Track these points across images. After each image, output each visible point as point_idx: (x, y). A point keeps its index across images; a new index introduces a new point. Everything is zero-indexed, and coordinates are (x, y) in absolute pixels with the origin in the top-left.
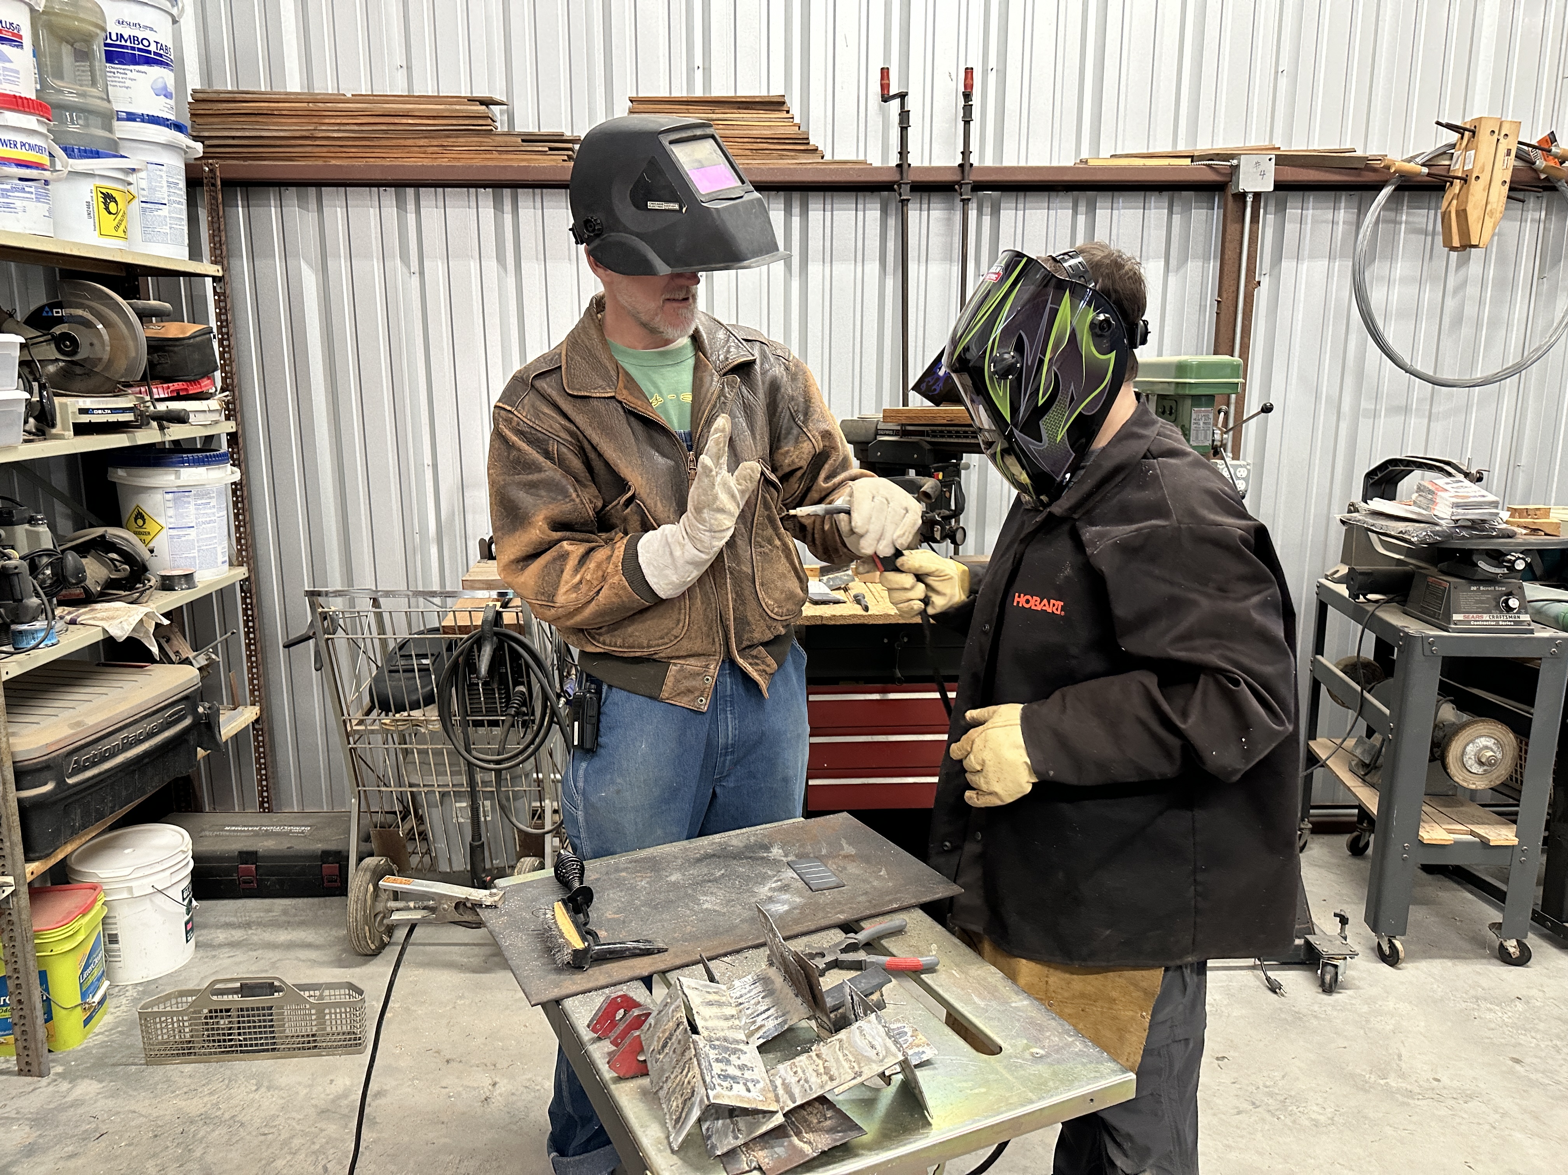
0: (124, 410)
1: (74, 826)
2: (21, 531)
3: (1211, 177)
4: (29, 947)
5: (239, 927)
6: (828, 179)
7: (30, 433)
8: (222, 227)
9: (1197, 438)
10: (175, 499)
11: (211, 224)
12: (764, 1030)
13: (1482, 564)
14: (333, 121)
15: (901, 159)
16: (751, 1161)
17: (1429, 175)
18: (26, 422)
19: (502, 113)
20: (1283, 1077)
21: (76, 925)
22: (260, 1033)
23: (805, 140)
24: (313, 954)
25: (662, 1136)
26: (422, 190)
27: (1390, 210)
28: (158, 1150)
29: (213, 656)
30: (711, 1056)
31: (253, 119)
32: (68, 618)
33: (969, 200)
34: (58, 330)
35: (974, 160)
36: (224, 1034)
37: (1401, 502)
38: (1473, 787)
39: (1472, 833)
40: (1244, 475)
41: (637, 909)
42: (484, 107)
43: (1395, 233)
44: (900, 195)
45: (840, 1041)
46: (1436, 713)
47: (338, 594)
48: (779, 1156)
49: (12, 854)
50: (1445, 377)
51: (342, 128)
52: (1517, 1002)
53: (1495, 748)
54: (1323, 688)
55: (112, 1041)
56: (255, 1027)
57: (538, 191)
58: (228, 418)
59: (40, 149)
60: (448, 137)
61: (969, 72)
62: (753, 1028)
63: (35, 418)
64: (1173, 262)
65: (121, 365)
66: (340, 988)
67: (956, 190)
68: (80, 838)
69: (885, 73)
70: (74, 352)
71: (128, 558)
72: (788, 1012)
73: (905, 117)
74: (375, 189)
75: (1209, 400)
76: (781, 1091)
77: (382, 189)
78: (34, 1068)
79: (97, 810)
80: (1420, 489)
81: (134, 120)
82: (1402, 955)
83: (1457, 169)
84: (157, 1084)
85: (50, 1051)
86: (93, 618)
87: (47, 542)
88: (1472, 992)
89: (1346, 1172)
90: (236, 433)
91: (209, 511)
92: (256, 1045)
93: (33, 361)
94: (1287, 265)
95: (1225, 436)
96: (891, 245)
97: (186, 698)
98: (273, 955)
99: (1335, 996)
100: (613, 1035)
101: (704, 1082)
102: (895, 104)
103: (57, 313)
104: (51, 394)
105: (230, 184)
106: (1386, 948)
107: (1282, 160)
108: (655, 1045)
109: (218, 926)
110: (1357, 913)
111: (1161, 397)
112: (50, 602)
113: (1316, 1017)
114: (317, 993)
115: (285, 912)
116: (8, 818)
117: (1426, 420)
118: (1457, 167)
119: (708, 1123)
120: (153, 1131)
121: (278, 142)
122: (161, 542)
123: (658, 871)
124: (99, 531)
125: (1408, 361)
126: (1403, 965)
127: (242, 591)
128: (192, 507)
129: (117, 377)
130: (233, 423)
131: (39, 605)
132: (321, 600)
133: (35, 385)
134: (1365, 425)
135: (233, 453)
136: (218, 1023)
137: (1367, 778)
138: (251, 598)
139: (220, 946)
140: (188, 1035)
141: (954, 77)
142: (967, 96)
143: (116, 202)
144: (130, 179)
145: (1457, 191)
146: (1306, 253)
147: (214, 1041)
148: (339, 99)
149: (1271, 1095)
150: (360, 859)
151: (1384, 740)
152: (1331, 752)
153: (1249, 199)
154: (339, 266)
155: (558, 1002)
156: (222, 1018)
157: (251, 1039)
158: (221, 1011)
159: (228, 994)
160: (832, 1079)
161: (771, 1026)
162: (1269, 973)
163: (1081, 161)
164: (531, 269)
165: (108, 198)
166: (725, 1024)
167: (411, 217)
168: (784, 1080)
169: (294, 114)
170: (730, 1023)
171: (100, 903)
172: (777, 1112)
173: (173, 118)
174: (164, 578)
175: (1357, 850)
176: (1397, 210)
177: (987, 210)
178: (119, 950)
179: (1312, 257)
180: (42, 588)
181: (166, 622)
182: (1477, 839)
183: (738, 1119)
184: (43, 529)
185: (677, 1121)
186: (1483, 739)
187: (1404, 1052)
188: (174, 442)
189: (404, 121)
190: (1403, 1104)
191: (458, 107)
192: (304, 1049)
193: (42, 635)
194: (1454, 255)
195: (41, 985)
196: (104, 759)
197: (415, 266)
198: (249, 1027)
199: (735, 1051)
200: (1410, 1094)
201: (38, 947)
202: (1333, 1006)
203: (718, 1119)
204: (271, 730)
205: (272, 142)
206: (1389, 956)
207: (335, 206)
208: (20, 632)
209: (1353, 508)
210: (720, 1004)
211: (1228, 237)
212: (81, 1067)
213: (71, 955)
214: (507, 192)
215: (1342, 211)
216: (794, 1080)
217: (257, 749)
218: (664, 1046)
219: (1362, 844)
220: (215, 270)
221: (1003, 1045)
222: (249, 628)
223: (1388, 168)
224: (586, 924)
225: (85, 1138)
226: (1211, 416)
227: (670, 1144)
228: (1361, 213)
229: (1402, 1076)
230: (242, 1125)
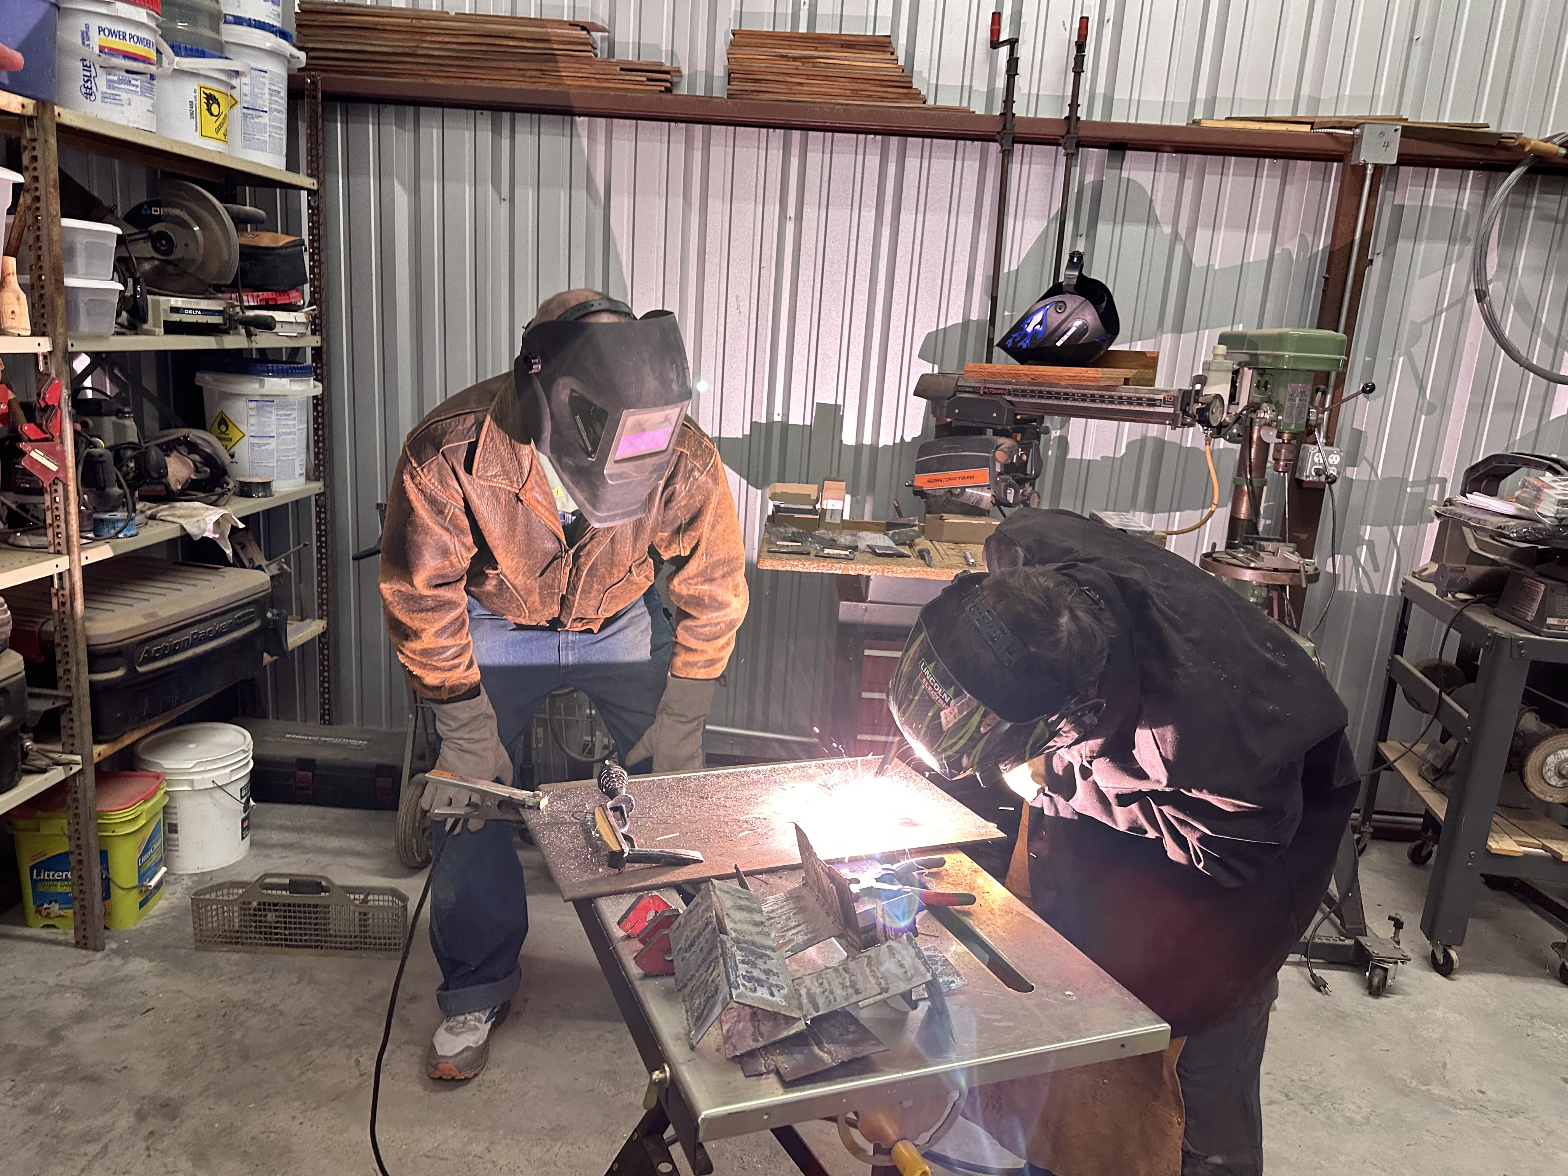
0: (214, 313)
1: (141, 714)
2: (109, 421)
3: (1331, 145)
4: (92, 825)
5: (293, 830)
6: (928, 124)
7: (122, 326)
8: (320, 141)
9: (1292, 415)
10: (258, 409)
11: (309, 137)
12: (793, 944)
14: (434, 39)
15: (1005, 108)
16: (769, 1063)
17: (1566, 156)
18: (119, 315)
19: (602, 39)
20: (1320, 1073)
21: (138, 810)
22: (305, 929)
23: (908, 84)
24: (362, 863)
25: (682, 1032)
26: (518, 115)
27: (1520, 193)
28: (200, 1029)
29: (285, 567)
30: (738, 958)
31: (359, 32)
32: (149, 512)
33: (1074, 154)
34: (155, 228)
35: (1082, 113)
36: (271, 927)
37: (1502, 499)
38: (1551, 800)
39: (1544, 847)
40: (1336, 462)
42: (585, 33)
43: (1523, 219)
44: (1002, 145)
45: (869, 957)
46: (1518, 723)
48: (798, 1063)
49: (81, 733)
50: (1562, 373)
51: (444, 46)
54: (1399, 689)
55: (166, 925)
56: (300, 923)
57: (632, 123)
58: (313, 333)
59: (148, 43)
60: (548, 61)
61: (1084, 21)
62: (782, 941)
63: (128, 312)
64: (1281, 235)
65: (214, 268)
66: (383, 895)
67: (1059, 145)
68: (146, 726)
69: (996, 17)
70: (169, 252)
71: (210, 460)
72: (818, 929)
73: (1013, 65)
74: (471, 111)
75: (1306, 375)
76: (805, 1001)
77: (478, 112)
78: (90, 943)
79: (164, 701)
80: (1525, 486)
81: (242, 24)
82: (1456, 965)
84: (204, 967)
85: (106, 928)
86: (173, 515)
87: (132, 435)
88: (1528, 1010)
89: (1377, 1172)
90: (320, 348)
91: (290, 423)
92: (301, 941)
93: (131, 257)
94: (1403, 246)
95: (1320, 416)
96: (988, 198)
97: (255, 602)
98: (325, 860)
99: (1383, 1000)
100: (642, 934)
101: (728, 980)
102: (1004, 51)
103: (156, 211)
104: (145, 291)
105: (331, 98)
106: (1440, 957)
107: (1410, 132)
108: (683, 944)
109: (272, 828)
110: (1413, 921)
111: (1258, 371)
112: (132, 495)
113: (1360, 1018)
114: (362, 897)
115: (338, 821)
116: (79, 699)
117: (1537, 419)
119: (729, 1025)
120: (197, 1011)
121: (379, 58)
122: (242, 450)
124: (183, 432)
125: (1523, 353)
126: (1457, 976)
127: (317, 505)
128: (274, 417)
129: (208, 279)
130: (317, 338)
131: (120, 495)
133: (130, 281)
135: (316, 368)
136: (266, 916)
137: (1437, 783)
138: (325, 513)
139: (274, 846)
140: (237, 925)
141: (1068, 27)
142: (1081, 46)
143: (218, 104)
144: (234, 82)
146: (1426, 233)
147: (261, 933)
148: (442, 16)
149: (1306, 1089)
150: (412, 776)
151: (1459, 745)
152: (1399, 755)
153: (1369, 171)
154: (432, 189)
155: (590, 900)
156: (269, 910)
157: (296, 934)
158: (269, 904)
159: (277, 890)
160: (857, 992)
161: (800, 939)
162: (1314, 971)
163: (1194, 122)
164: (621, 202)
165: (211, 99)
166: (754, 929)
167: (506, 143)
168: (809, 990)
169: (396, 30)
170: (759, 929)
171: (162, 792)
172: (799, 1019)
173: (278, 25)
174: (243, 484)
175: (1418, 859)
176: (1527, 194)
177: (1091, 168)
178: (177, 840)
179: (1430, 238)
180: (126, 481)
181: (241, 526)
182: (1549, 854)
183: (760, 1020)
184: (130, 423)
185: (698, 1019)
186: (1565, 751)
187: (1449, 1061)
188: (260, 350)
189: (505, 42)
190: (1444, 1112)
191: (559, 31)
192: (346, 949)
193: (121, 525)
195: (102, 863)
196: (174, 652)
197: (505, 193)
198: (295, 923)
199: (762, 956)
200: (1452, 1102)
201: (101, 827)
202: (1379, 1010)
203: (740, 1021)
204: (336, 646)
205: (374, 57)
206: (1442, 965)
207: (432, 127)
208: (103, 521)
209: (1449, 502)
210: (750, 910)
211: (1343, 211)
212: (133, 946)
213: (131, 837)
214: (602, 121)
215: (1468, 191)
216: (819, 990)
217: (321, 662)
218: (691, 945)
219: (1424, 853)
220: (309, 183)
221: (1034, 984)
222: (321, 543)
223: (1522, 146)
225: (133, 1011)
226: (1308, 393)
227: (689, 1039)
228: (1488, 191)
229: (1445, 1083)
230: (281, 1014)
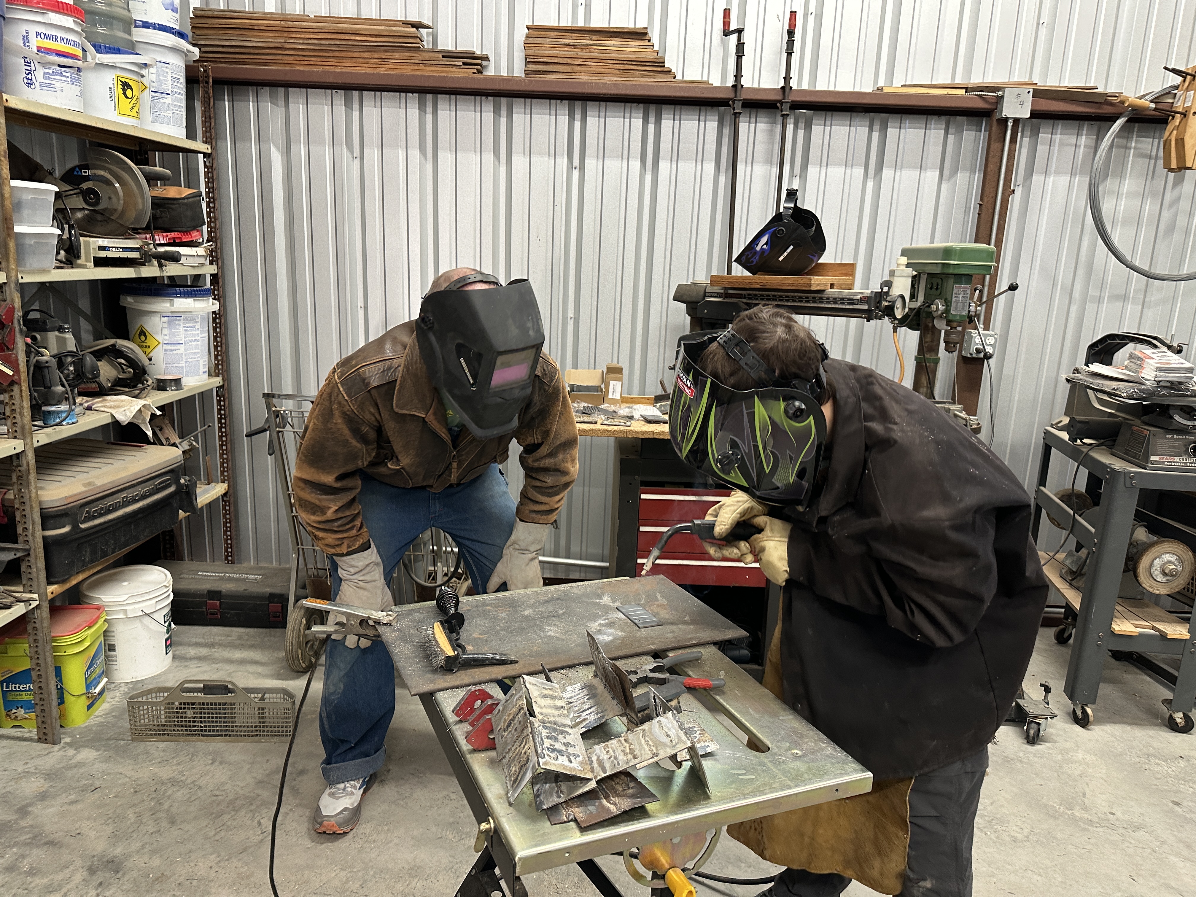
0: (132, 249)
1: (84, 560)
2: (52, 336)
3: (980, 105)
4: (48, 648)
5: (206, 646)
6: (678, 94)
7: (61, 262)
8: (212, 115)
9: (956, 308)
10: (169, 322)
11: (204, 113)
12: (587, 722)
13: (1177, 418)
14: (299, 36)
15: (736, 81)
16: (569, 814)
17: (1155, 109)
18: (58, 253)
19: (428, 34)
20: (992, 804)
21: (84, 635)
22: (217, 722)
23: (662, 64)
24: (260, 669)
25: (503, 792)
26: (365, 93)
27: (1123, 137)
28: (136, 802)
29: (194, 443)
30: (543, 734)
31: (240, 32)
32: (86, 405)
33: (788, 115)
34: (85, 186)
35: (794, 84)
36: (190, 721)
37: (1115, 367)
38: (1157, 592)
39: (1154, 628)
40: (992, 343)
41: (497, 632)
42: (414, 29)
43: (1125, 157)
44: (734, 109)
45: (644, 730)
46: (1132, 534)
47: (288, 397)
48: (591, 813)
49: (37, 577)
50: (1158, 272)
51: (306, 42)
52: (1180, 760)
53: (1176, 563)
54: (1044, 512)
55: (108, 722)
56: (213, 718)
57: (453, 97)
58: (211, 263)
59: (75, 44)
60: (386, 51)
61: (793, 14)
62: (578, 720)
63: (65, 251)
64: (946, 172)
65: (132, 215)
66: (276, 693)
67: (777, 108)
68: (89, 569)
69: (727, 12)
70: (97, 204)
71: (132, 363)
72: (606, 710)
73: (741, 48)
74: (329, 91)
75: (967, 278)
76: (595, 765)
77: (334, 91)
78: (49, 738)
79: (102, 550)
80: (1131, 357)
81: (148, 28)
82: (1091, 719)
83: (1179, 106)
84: (139, 754)
85: (61, 726)
86: (105, 406)
87: (71, 345)
88: (1145, 750)
90: (217, 275)
91: (194, 332)
92: (213, 731)
93: (66, 208)
94: (1037, 178)
95: (979, 308)
96: (725, 149)
97: (171, 471)
98: (231, 668)
99: (1037, 747)
100: (471, 718)
101: (537, 752)
102: (734, 38)
103: (85, 173)
104: (78, 235)
105: (219, 83)
106: (1079, 713)
107: (1038, 94)
108: (502, 725)
109: (190, 645)
110: (1058, 686)
111: (930, 275)
112: (72, 391)
113: (1020, 761)
114: (260, 695)
115: (240, 638)
116: (35, 550)
117: (1140, 306)
118: (1179, 104)
119: (539, 786)
120: (134, 788)
121: (256, 51)
122: (158, 354)
123: (516, 607)
124: (111, 341)
125: (1129, 258)
126: (1092, 727)
127: (217, 395)
128: (182, 329)
129: (128, 224)
130: (214, 267)
131: (63, 392)
132: (275, 401)
133: (66, 226)
134: (1091, 307)
135: (214, 290)
136: (185, 713)
137: (1073, 583)
138: (224, 401)
139: (191, 659)
140: (163, 721)
141: (781, 18)
142: (791, 33)
143: (131, 89)
144: (144, 72)
145: (1177, 124)
146: (1053, 169)
147: (182, 726)
148: (304, 18)
150: (297, 600)
151: (1089, 554)
153: (1010, 124)
154: (300, 150)
155: (432, 694)
156: (189, 708)
157: (209, 726)
158: (188, 704)
159: (194, 692)
160: (635, 757)
161: (592, 718)
163: (878, 89)
164: (445, 158)
165: (126, 86)
166: (556, 712)
167: (356, 114)
168: (598, 757)
169: (269, 30)
170: (560, 712)
171: (103, 620)
172: (591, 779)
173: (177, 27)
174: (159, 381)
175: (1061, 639)
176: (1128, 138)
177: (802, 125)
178: (116, 656)
179: (1057, 173)
180: (67, 381)
181: (159, 413)
182: (1157, 633)
183: (562, 783)
184: (69, 336)
185: (514, 782)
186: (1167, 555)
187: (1087, 791)
188: (169, 277)
189: (353, 38)
190: (1085, 829)
191: (394, 28)
192: (248, 736)
193: (64, 415)
194: (1172, 175)
195: (57, 677)
196: (108, 512)
197: (357, 152)
198: (209, 717)
199: (562, 732)
200: (1090, 822)
201: (55, 649)
202: (1034, 754)
203: (546, 783)
204: (236, 502)
205: (252, 51)
206: (1081, 719)
207: (298, 104)
208: (49, 412)
209: (1076, 371)
210: (553, 698)
211: (991, 154)
212: (84, 739)
213: (79, 655)
214: (429, 97)
215: (1084, 137)
216: (606, 757)
217: (225, 515)
218: (508, 726)
219: (1066, 635)
220: (205, 148)
221: (770, 746)
222: (222, 424)
223: (1123, 102)
224: (457, 640)
225: (84, 790)
226: (969, 291)
227: (508, 798)
228: (1099, 139)
229: (1085, 808)
230: (200, 787)
